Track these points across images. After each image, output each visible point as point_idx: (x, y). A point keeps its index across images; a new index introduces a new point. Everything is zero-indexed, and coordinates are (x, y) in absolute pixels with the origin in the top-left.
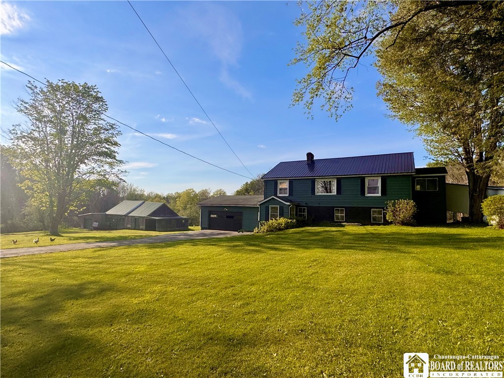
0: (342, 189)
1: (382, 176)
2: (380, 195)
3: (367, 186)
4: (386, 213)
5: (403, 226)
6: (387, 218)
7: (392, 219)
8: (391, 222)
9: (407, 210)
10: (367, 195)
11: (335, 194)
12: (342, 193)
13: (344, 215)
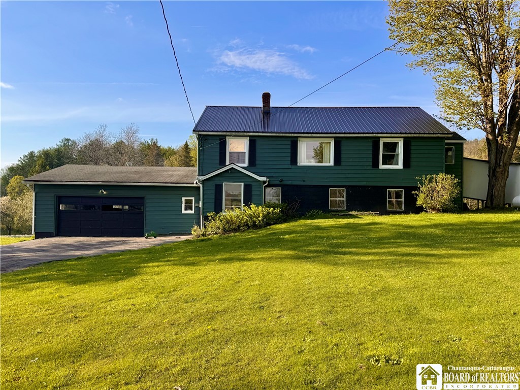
0: (343, 156)
1: (405, 138)
2: (400, 166)
3: (382, 152)
10: (382, 167)
11: (332, 163)
12: (343, 163)
13: (345, 199)
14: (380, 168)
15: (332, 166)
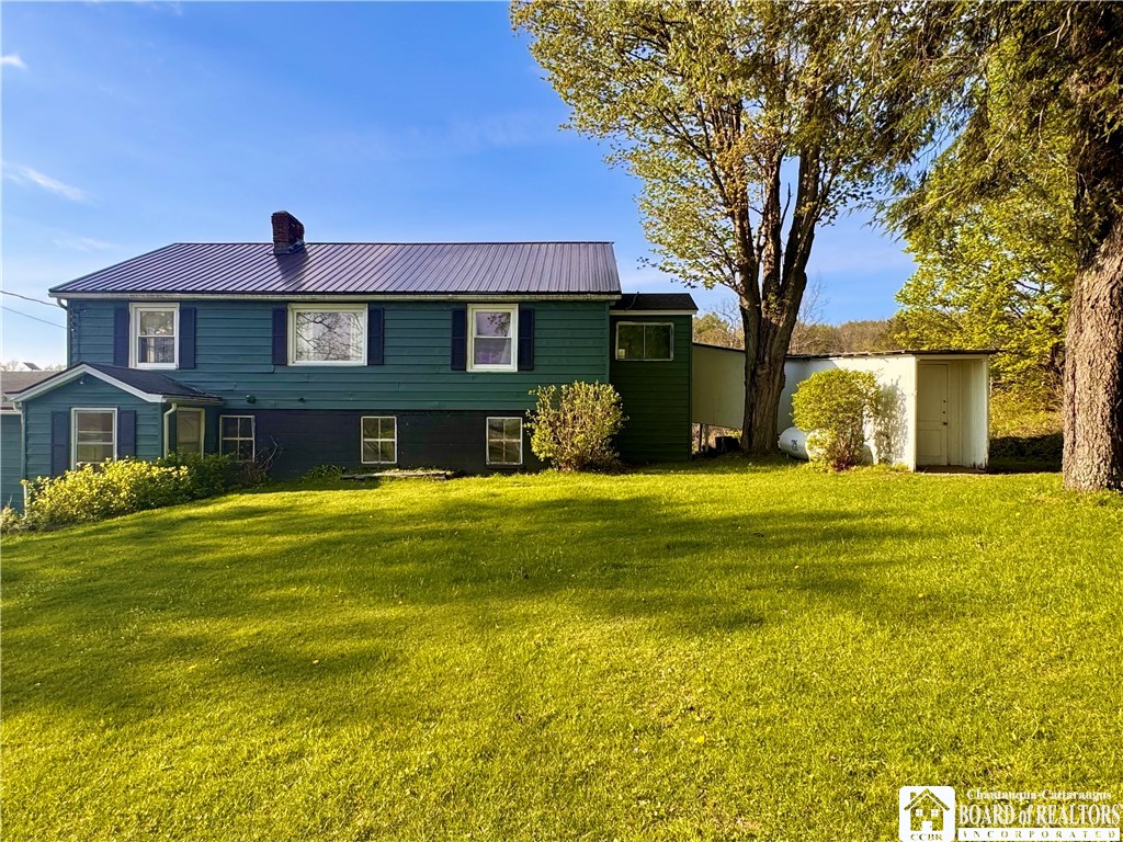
0: (388, 344)
1: (520, 303)
2: (513, 367)
3: (474, 335)
4: (532, 431)
5: (582, 475)
6: (535, 449)
7: (550, 450)
8: (548, 460)
9: (593, 418)
10: (473, 367)
11: (363, 361)
12: (388, 360)
13: (395, 440)
14: (469, 370)
15: (362, 367)
